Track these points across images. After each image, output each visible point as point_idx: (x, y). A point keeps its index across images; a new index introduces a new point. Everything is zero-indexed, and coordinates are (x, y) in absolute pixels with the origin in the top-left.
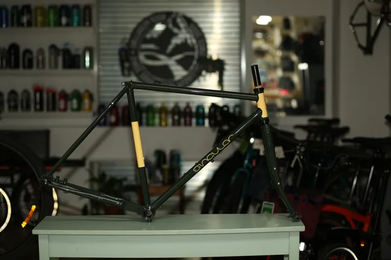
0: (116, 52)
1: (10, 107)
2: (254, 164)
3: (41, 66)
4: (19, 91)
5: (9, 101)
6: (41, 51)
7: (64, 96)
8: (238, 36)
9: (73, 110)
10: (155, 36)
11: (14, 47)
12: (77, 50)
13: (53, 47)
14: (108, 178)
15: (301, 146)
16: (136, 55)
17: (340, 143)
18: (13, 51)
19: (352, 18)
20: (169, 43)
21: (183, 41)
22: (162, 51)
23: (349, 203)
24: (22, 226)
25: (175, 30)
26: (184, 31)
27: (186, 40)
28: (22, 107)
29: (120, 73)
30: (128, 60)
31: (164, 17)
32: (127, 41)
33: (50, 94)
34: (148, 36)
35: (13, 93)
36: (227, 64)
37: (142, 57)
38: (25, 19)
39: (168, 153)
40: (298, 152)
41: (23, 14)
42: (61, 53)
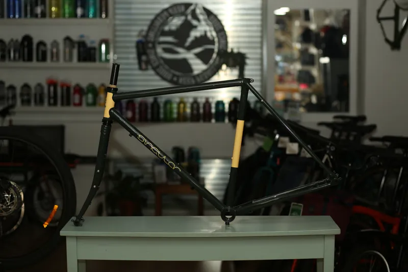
0: (134, 45)
1: (23, 102)
2: (278, 162)
3: (55, 59)
4: (33, 84)
5: (22, 95)
6: (55, 44)
7: (79, 90)
8: (259, 29)
9: (88, 105)
10: (174, 28)
11: (27, 39)
12: (93, 42)
13: (68, 39)
14: (124, 176)
15: (331, 145)
16: (154, 47)
17: (367, 142)
18: (26, 43)
19: (379, 11)
20: (188, 36)
21: (203, 33)
22: (181, 44)
23: (376, 204)
24: (43, 227)
25: (195, 22)
26: (203, 23)
27: (206, 32)
28: (35, 101)
29: (137, 66)
30: (145, 53)
31: (183, 8)
32: (144, 33)
33: (65, 88)
34: (167, 28)
35: (26, 86)
36: (248, 58)
37: (159, 50)
38: (39, 10)
39: (186, 150)
40: (328, 152)
41: (37, 5)
42: (76, 46)
